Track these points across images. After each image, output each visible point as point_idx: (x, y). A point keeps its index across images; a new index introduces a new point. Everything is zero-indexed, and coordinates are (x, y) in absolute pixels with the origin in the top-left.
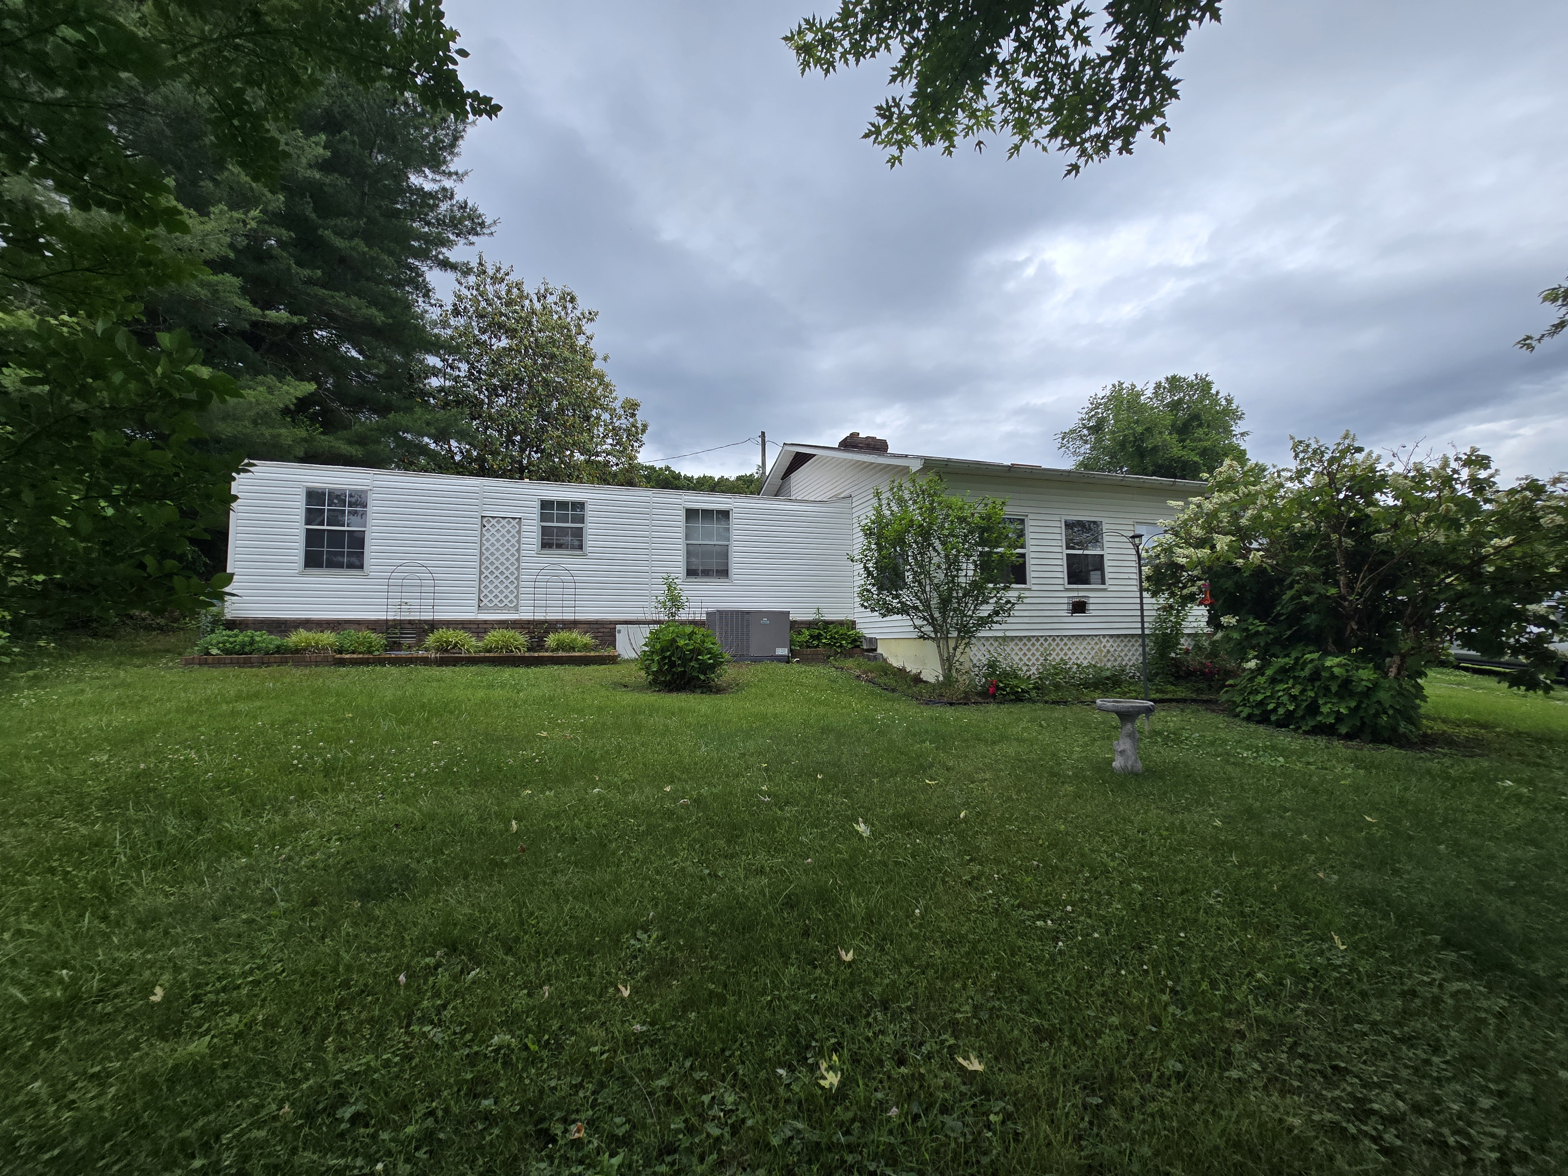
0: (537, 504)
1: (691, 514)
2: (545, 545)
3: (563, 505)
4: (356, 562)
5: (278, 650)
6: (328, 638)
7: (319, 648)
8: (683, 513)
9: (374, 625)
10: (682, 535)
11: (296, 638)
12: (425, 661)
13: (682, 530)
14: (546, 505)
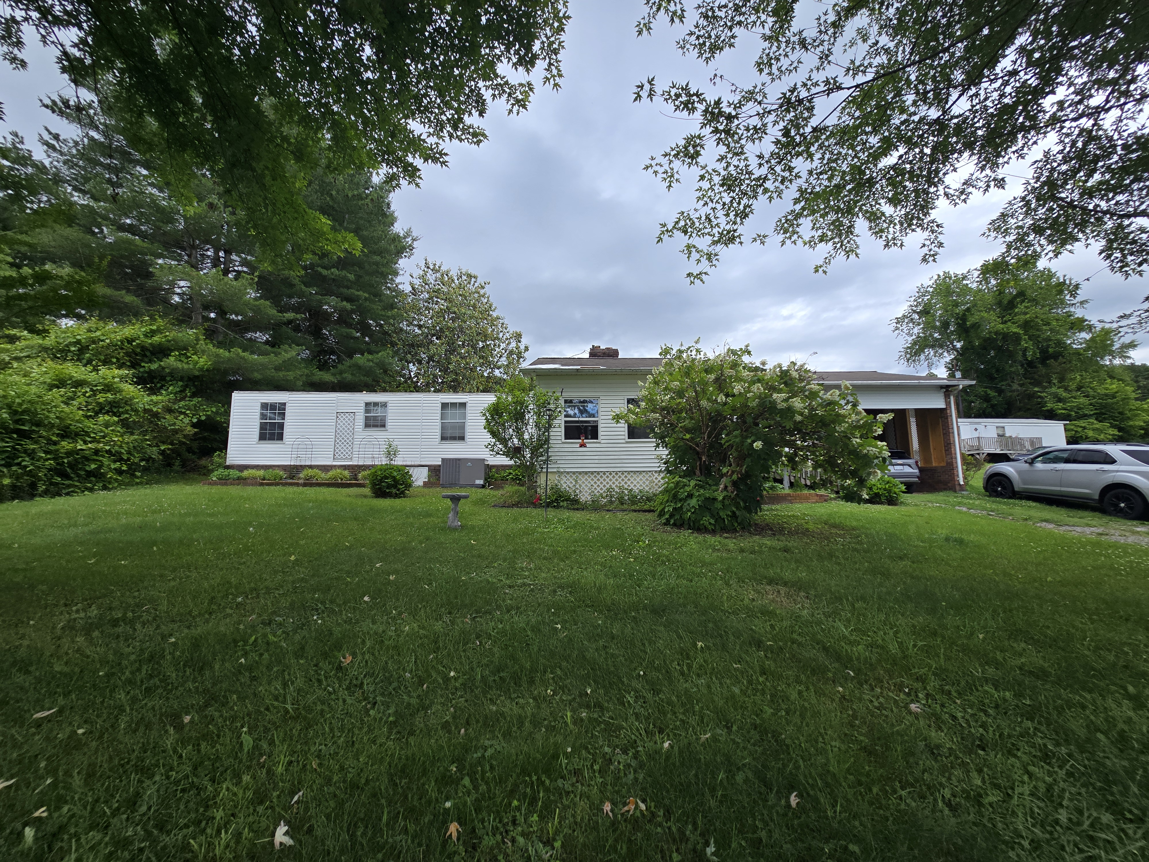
0: (363, 405)
1: (444, 406)
2: (367, 425)
3: (375, 404)
4: (280, 437)
5: (239, 478)
6: (261, 473)
7: (255, 478)
8: (440, 405)
9: (284, 468)
10: (439, 417)
11: (246, 473)
13: (439, 415)
14: (367, 404)
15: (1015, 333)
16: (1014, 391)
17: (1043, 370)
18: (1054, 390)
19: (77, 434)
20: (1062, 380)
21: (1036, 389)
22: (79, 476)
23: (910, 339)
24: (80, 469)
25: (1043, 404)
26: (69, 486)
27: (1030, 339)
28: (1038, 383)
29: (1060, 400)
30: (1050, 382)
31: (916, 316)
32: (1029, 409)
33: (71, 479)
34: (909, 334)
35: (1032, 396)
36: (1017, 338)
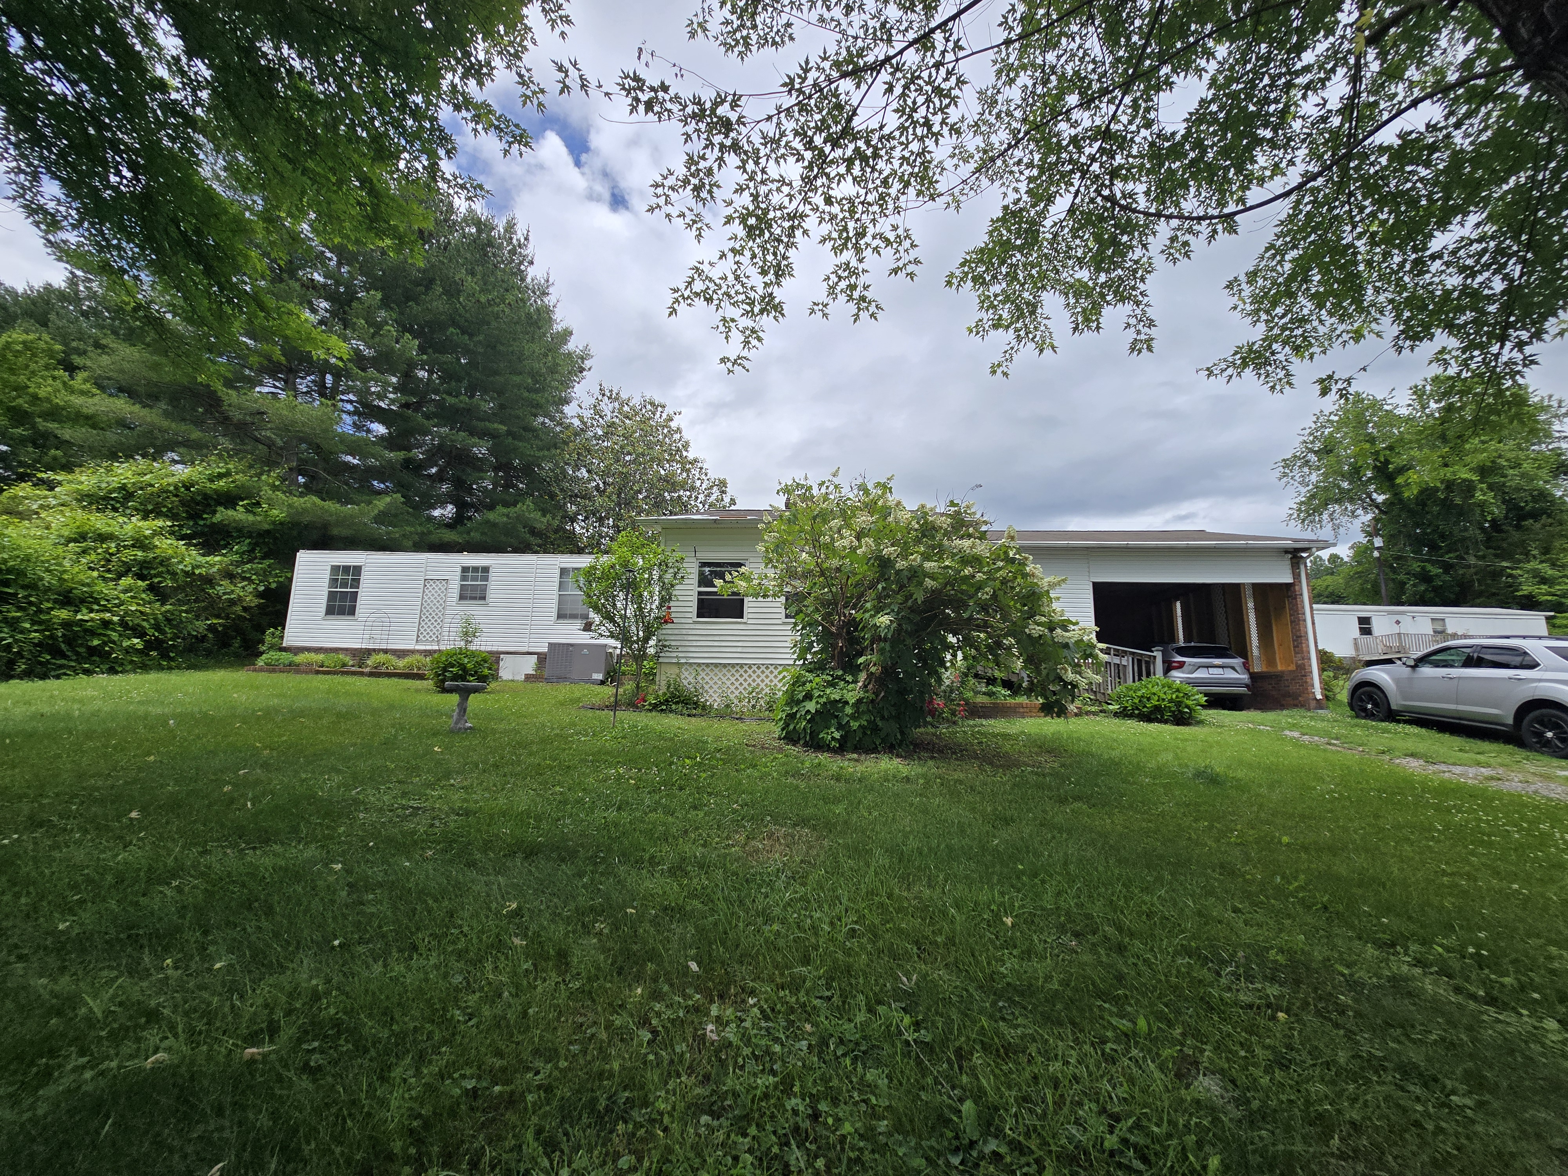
0: (459, 569)
1: (564, 572)
2: (462, 597)
3: (475, 569)
4: (352, 611)
5: (291, 664)
6: (321, 657)
7: (310, 664)
8: (559, 571)
9: (353, 652)
10: (556, 588)
11: (300, 658)
12: (362, 674)
13: (557, 584)
14: (465, 569)
15: (1465, 480)
16: (1469, 566)
17: (1516, 536)
18: (1533, 565)
19: (83, 601)
20: (1546, 551)
21: (1505, 564)
22: (78, 654)
23: (1303, 490)
24: (81, 645)
25: (1514, 586)
26: (61, 667)
27: (1491, 487)
28: (1509, 557)
29: (1544, 581)
30: (1527, 554)
31: (1313, 458)
32: (1494, 594)
33: (64, 656)
34: (1305, 484)
35: (1497, 574)
36: (1468, 488)
